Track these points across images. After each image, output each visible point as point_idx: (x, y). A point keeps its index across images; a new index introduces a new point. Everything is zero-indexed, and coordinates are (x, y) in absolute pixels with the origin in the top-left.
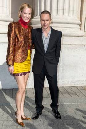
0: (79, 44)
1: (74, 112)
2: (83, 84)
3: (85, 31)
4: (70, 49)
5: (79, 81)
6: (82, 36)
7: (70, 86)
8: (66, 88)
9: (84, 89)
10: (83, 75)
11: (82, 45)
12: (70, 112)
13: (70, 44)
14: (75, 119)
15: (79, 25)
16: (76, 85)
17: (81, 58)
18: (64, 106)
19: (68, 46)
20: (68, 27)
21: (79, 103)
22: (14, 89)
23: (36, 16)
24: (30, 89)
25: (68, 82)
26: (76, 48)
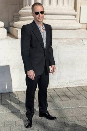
0: (76, 38)
1: (75, 118)
2: (83, 84)
3: (80, 22)
4: (66, 44)
5: (78, 80)
6: (79, 29)
7: (67, 87)
8: (63, 90)
9: (84, 90)
10: (81, 74)
11: (80, 39)
12: (70, 118)
13: (67, 39)
14: (77, 126)
15: (74, 16)
16: (75, 86)
17: (79, 54)
18: (63, 111)
19: (64, 41)
20: (64, 18)
21: (80, 107)
22: (2, 93)
23: (25, 6)
24: (22, 93)
25: (65, 82)
26: (73, 43)
